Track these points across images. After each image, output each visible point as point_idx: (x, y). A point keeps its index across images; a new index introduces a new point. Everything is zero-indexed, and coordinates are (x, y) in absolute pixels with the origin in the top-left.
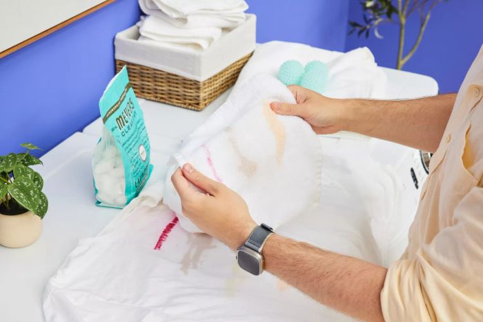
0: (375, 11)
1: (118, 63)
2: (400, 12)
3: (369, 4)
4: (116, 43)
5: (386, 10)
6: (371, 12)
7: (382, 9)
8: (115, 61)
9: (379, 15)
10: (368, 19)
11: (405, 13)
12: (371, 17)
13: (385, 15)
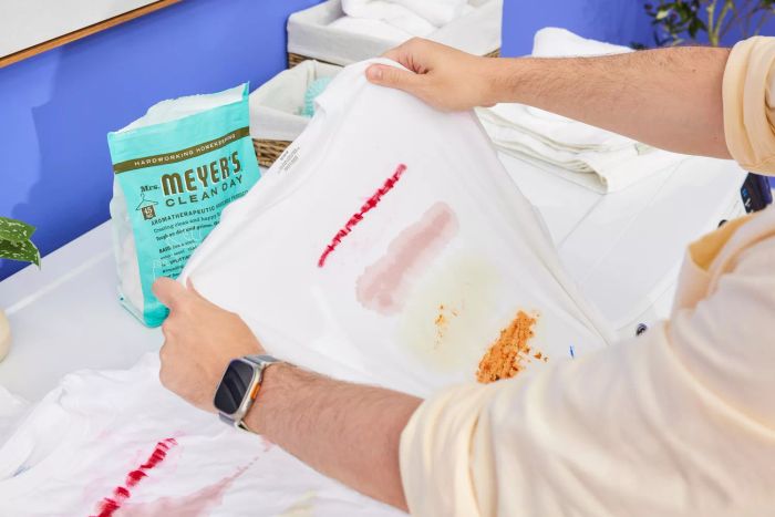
0: (672, 27)
1: (291, 58)
2: (711, 29)
3: (662, 15)
4: (289, 28)
5: (687, 25)
6: (667, 29)
7: (681, 24)
8: (287, 54)
9: (677, 32)
10: (660, 40)
11: (717, 30)
12: (665, 36)
13: (686, 34)
